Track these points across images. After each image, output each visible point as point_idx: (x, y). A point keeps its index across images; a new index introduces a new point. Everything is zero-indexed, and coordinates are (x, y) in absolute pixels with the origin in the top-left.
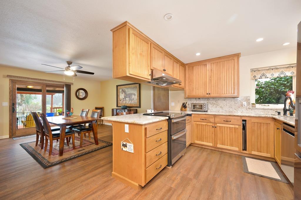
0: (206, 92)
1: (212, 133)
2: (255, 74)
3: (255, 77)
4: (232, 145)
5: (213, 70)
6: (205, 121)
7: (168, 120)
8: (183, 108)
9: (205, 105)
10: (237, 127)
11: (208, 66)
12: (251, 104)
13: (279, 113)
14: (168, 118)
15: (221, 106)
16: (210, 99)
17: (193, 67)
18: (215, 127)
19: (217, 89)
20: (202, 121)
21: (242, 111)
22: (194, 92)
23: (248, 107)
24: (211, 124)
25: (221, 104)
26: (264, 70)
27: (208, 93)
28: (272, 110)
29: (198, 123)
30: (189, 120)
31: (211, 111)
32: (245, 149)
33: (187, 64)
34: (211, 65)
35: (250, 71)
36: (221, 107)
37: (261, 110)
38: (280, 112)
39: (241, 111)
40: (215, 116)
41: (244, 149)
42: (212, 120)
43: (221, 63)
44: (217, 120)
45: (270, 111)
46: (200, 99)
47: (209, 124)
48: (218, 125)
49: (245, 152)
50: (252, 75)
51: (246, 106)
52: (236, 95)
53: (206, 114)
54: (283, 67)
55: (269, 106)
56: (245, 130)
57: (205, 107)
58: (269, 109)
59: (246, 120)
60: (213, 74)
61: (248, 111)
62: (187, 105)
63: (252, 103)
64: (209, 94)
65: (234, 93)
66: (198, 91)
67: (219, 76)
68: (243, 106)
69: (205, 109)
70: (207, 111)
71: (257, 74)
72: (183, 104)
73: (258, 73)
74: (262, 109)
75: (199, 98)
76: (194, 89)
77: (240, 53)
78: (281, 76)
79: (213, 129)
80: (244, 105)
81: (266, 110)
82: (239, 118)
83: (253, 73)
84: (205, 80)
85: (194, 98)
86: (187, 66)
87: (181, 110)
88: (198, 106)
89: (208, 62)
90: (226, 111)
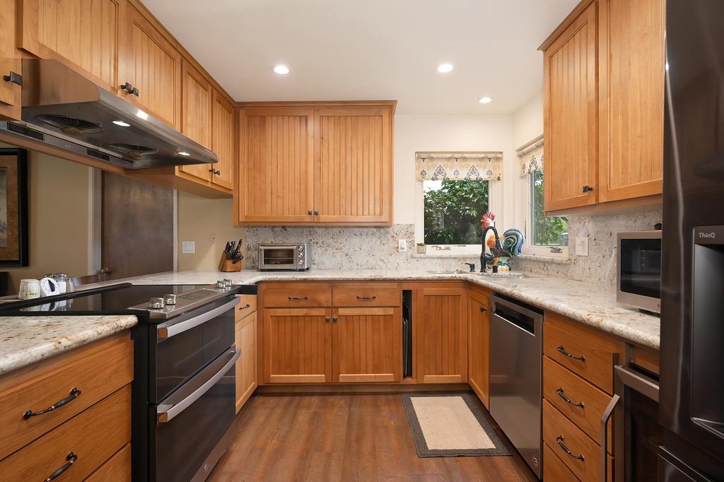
0: (306, 208)
1: (325, 341)
2: (424, 165)
3: (423, 173)
4: (377, 369)
5: (325, 138)
6: (303, 303)
7: (132, 330)
8: (229, 263)
9: (304, 249)
10: (391, 311)
11: (313, 126)
12: (416, 245)
13: (472, 267)
14: (131, 320)
15: (347, 251)
16: (316, 229)
17: (263, 119)
18: (335, 320)
19: (337, 198)
20: (292, 304)
21: (398, 264)
22: (268, 205)
23: (410, 252)
24: (321, 312)
25: (347, 247)
26: (442, 158)
27: (311, 209)
28: (456, 258)
29: (280, 312)
30: (248, 306)
31: (320, 266)
32: (408, 373)
33: (243, 105)
34: (321, 124)
35: (413, 157)
36: (347, 255)
37: (436, 261)
38: (474, 265)
39: (396, 265)
40: (333, 283)
41: (406, 373)
42: (323, 298)
43: (349, 119)
44: (339, 297)
45: (453, 262)
46: (288, 229)
47: (315, 312)
48: (342, 311)
49: (409, 380)
50: (418, 168)
51: (405, 250)
52: (385, 218)
53: (305, 281)
54: (474, 155)
55: (448, 249)
56: (408, 319)
57: (303, 258)
58: (451, 258)
59: (411, 291)
60: (325, 152)
61: (410, 265)
62: (243, 250)
63: (419, 243)
64: (316, 214)
65: (381, 214)
66: (279, 201)
67: (343, 162)
68: (400, 250)
69: (304, 263)
70: (308, 269)
71: (428, 166)
72: (228, 247)
73: (430, 164)
74: (438, 258)
75: (283, 227)
76: (269, 195)
77: (396, 101)
78: (471, 177)
79: (328, 326)
80: (403, 249)
81: (446, 260)
82: (395, 285)
83: (420, 163)
84: (303, 168)
85: (267, 224)
86: (242, 112)
87: (222, 269)
88: (280, 254)
89: (312, 111)
90: (359, 267)
